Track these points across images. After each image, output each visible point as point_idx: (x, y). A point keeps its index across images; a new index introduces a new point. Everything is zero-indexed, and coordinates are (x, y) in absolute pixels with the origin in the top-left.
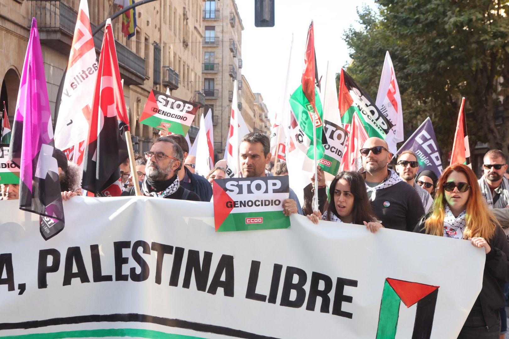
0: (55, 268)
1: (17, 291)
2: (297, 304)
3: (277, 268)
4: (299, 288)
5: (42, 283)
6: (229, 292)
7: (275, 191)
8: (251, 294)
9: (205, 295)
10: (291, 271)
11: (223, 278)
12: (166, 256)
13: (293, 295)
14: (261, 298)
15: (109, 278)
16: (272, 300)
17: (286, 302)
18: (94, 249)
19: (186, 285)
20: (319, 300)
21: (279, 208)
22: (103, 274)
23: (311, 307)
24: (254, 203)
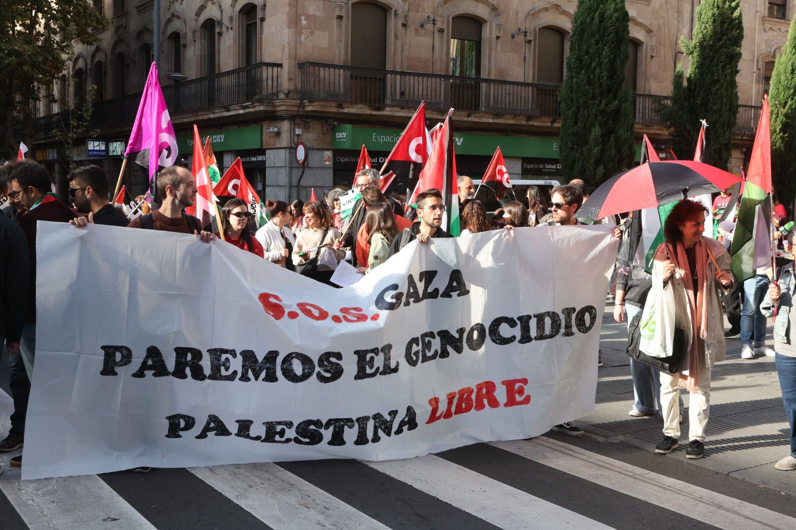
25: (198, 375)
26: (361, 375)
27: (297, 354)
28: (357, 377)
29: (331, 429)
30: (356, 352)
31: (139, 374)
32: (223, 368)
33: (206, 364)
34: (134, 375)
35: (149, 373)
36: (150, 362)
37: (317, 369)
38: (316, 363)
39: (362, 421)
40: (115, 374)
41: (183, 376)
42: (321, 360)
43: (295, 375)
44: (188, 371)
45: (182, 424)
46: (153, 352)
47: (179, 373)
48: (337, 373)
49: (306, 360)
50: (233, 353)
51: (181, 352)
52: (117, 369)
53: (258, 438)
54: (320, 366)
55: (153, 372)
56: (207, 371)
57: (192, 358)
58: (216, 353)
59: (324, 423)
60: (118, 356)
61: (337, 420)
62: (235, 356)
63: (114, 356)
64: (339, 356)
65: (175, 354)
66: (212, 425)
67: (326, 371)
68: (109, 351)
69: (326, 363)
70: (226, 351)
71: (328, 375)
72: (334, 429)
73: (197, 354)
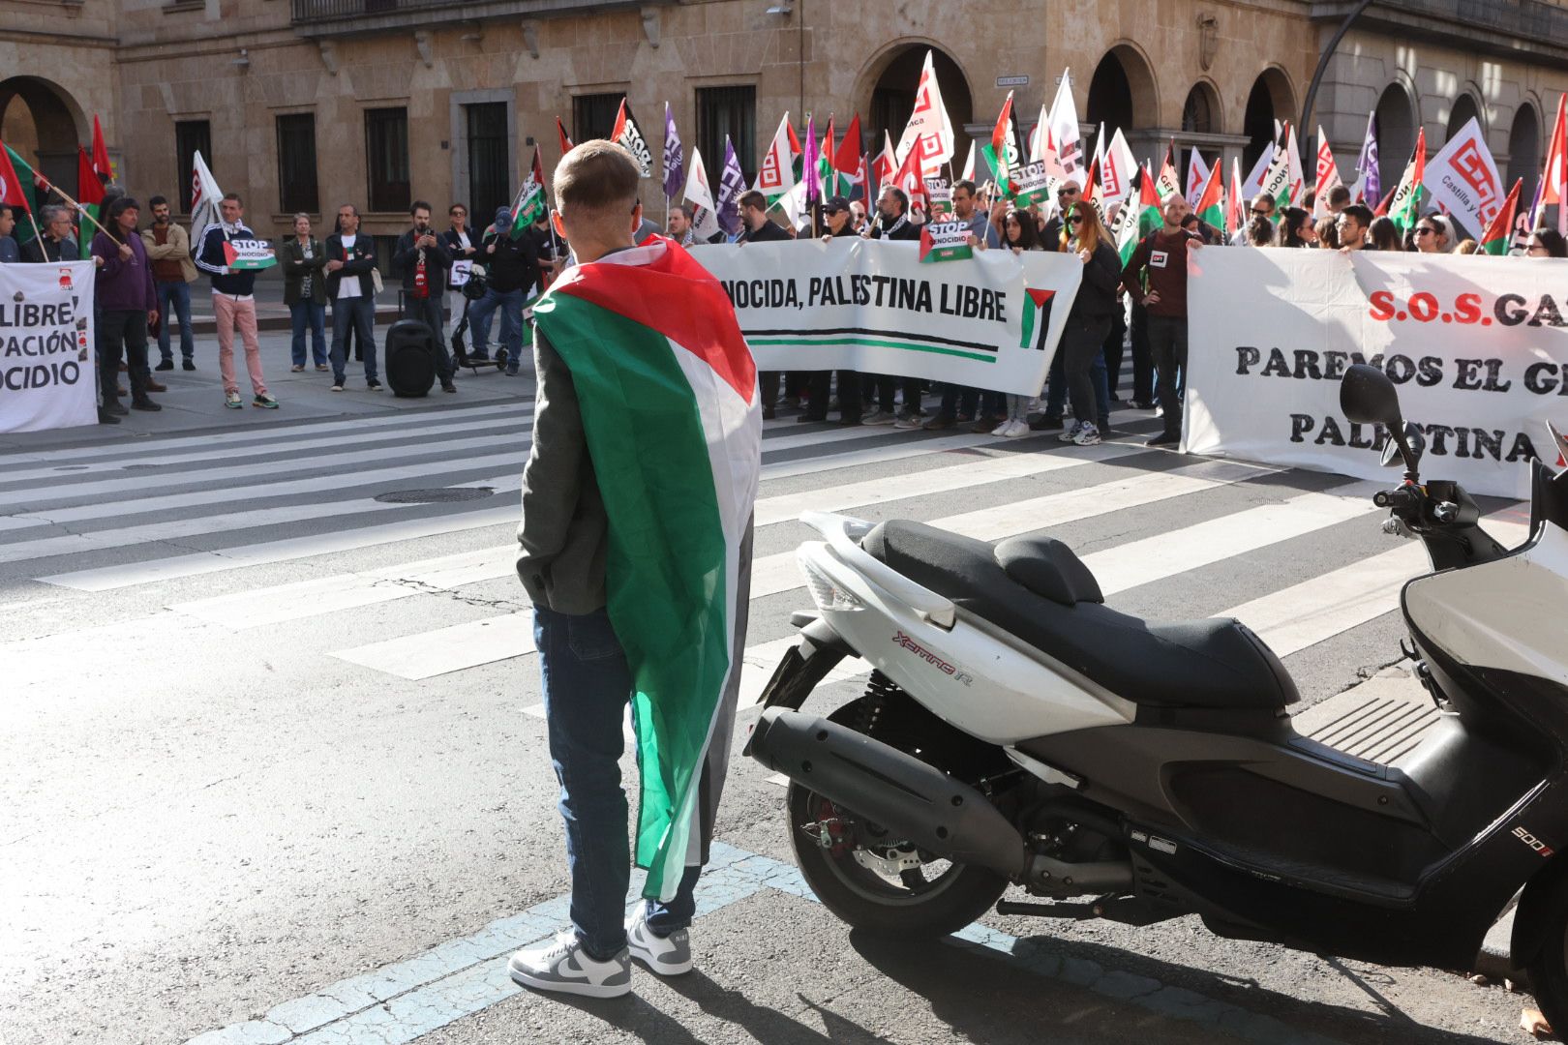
0: (817, 293)
1: (799, 307)
2: (973, 315)
3: (960, 288)
4: (974, 302)
5: (811, 304)
6: (929, 309)
7: (962, 230)
8: (944, 309)
9: (914, 312)
10: (969, 289)
11: (924, 299)
12: (885, 285)
13: (971, 307)
14: (951, 312)
15: (849, 302)
16: (958, 313)
17: (966, 314)
18: (839, 279)
19: (901, 306)
20: (987, 310)
21: (964, 243)
22: (845, 299)
23: (982, 316)
24: (947, 240)
25: (1315, 374)
26: (1460, 384)
27: (1400, 356)
28: (1456, 386)
29: (1433, 434)
30: (1457, 361)
31: (1266, 373)
32: (1337, 369)
33: (1322, 364)
34: (1262, 373)
35: (1274, 372)
36: (1274, 363)
37: (1418, 372)
38: (1417, 366)
39: (1462, 432)
40: (1247, 372)
41: (1303, 376)
42: (1421, 363)
43: (1397, 377)
44: (1306, 371)
45: (1304, 424)
46: (1276, 354)
47: (1299, 374)
48: (1436, 378)
49: (1408, 362)
50: (1344, 355)
51: (1299, 354)
52: (1249, 368)
53: (1367, 445)
54: (1421, 369)
55: (1277, 372)
56: (1323, 371)
57: (1310, 359)
58: (1331, 355)
59: (1425, 427)
60: (1249, 356)
61: (1436, 427)
62: (1346, 358)
63: (1246, 355)
64: (1439, 362)
65: (1294, 356)
66: (1329, 431)
67: (1426, 374)
68: (1242, 352)
69: (1426, 367)
70: (1339, 354)
71: (1427, 378)
72: (1436, 434)
73: (1314, 356)
